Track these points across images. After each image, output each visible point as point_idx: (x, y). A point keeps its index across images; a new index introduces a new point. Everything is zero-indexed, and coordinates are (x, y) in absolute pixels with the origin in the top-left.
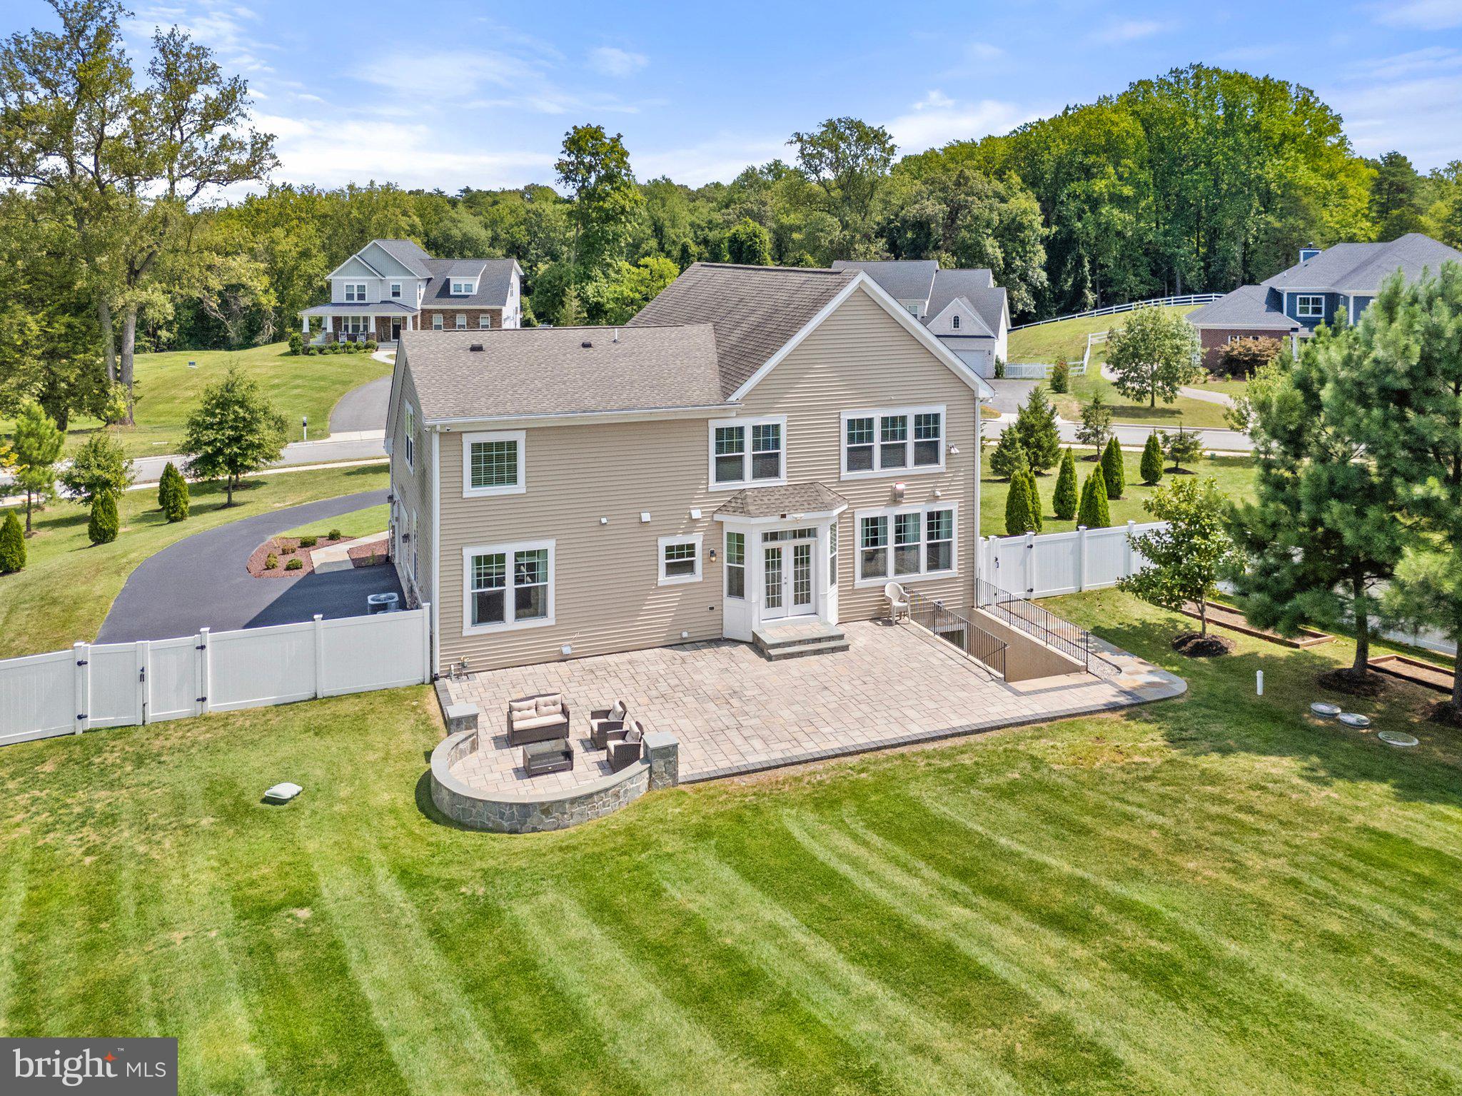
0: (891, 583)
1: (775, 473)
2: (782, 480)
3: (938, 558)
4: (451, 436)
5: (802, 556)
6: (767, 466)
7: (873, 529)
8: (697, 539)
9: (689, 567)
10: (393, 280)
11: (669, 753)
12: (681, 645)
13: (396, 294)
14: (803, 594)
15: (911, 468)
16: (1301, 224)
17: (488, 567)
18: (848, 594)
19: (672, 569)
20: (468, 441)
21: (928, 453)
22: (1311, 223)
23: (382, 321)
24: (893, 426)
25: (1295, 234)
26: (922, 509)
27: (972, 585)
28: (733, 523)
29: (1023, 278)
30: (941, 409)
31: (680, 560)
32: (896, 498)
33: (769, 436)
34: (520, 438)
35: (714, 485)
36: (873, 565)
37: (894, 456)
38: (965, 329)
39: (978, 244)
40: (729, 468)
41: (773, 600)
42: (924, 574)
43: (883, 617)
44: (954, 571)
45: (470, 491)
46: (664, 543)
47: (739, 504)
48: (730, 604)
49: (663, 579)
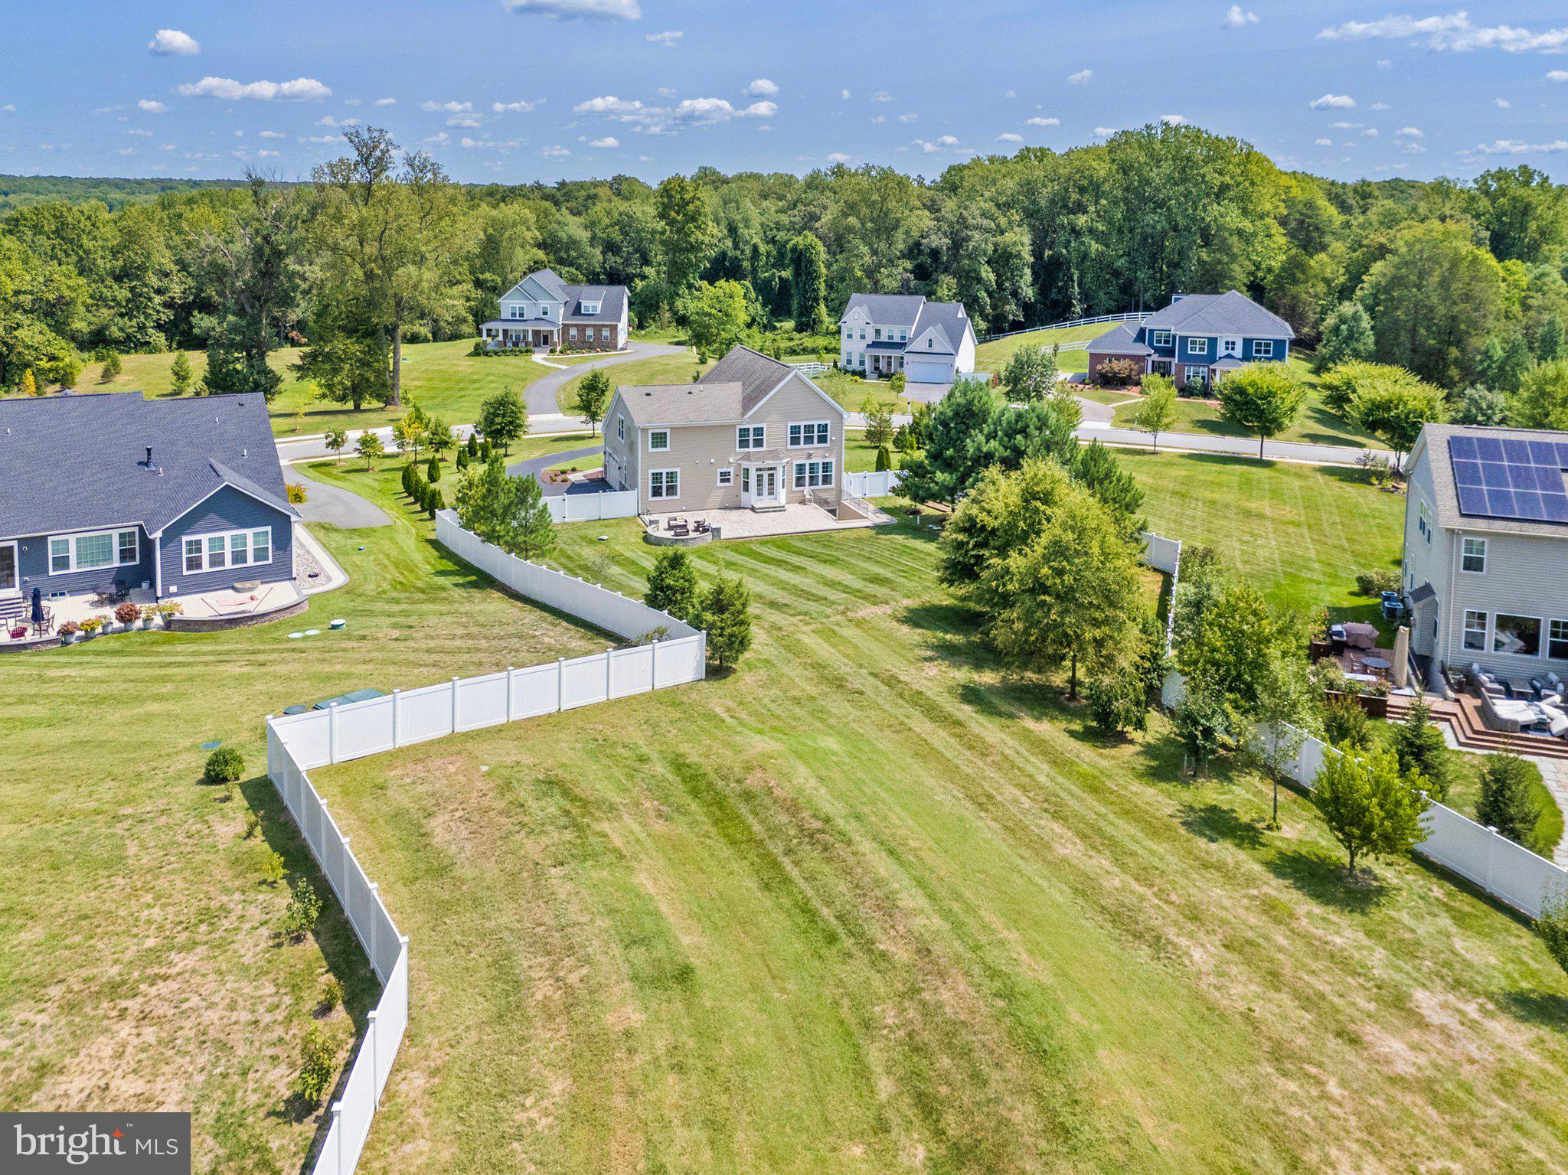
0: (807, 490)
1: (761, 445)
2: (764, 448)
3: (826, 480)
4: (645, 430)
5: (771, 476)
6: (759, 443)
7: (801, 468)
8: (731, 470)
9: (728, 480)
10: (544, 303)
11: (718, 530)
12: (726, 508)
13: (545, 313)
14: (771, 493)
15: (816, 444)
16: (1225, 259)
17: (657, 477)
18: (790, 492)
19: (722, 481)
20: (650, 432)
21: (822, 439)
22: (1234, 258)
23: (536, 333)
24: (809, 429)
25: (1219, 267)
26: (820, 461)
27: (840, 491)
28: (745, 464)
29: (1015, 294)
30: (828, 422)
31: (725, 478)
32: (810, 456)
33: (759, 431)
34: (668, 431)
35: (738, 450)
36: (800, 482)
37: (809, 440)
38: (936, 348)
39: (975, 271)
40: (744, 443)
41: (760, 494)
42: (820, 486)
43: (803, 502)
44: (833, 486)
45: (651, 450)
46: (719, 471)
47: (747, 457)
48: (744, 494)
49: (719, 484)
